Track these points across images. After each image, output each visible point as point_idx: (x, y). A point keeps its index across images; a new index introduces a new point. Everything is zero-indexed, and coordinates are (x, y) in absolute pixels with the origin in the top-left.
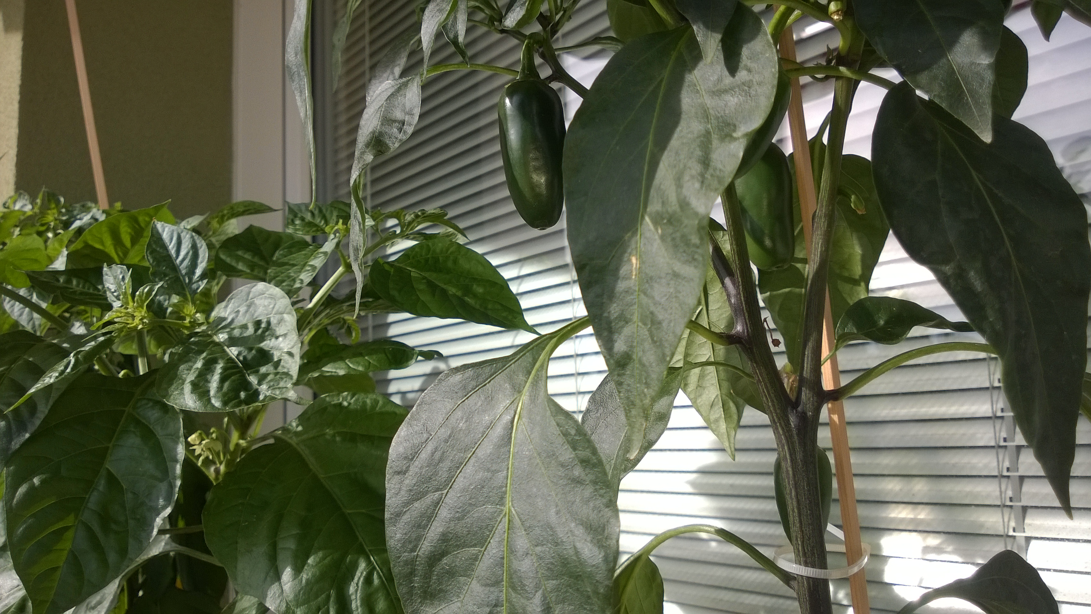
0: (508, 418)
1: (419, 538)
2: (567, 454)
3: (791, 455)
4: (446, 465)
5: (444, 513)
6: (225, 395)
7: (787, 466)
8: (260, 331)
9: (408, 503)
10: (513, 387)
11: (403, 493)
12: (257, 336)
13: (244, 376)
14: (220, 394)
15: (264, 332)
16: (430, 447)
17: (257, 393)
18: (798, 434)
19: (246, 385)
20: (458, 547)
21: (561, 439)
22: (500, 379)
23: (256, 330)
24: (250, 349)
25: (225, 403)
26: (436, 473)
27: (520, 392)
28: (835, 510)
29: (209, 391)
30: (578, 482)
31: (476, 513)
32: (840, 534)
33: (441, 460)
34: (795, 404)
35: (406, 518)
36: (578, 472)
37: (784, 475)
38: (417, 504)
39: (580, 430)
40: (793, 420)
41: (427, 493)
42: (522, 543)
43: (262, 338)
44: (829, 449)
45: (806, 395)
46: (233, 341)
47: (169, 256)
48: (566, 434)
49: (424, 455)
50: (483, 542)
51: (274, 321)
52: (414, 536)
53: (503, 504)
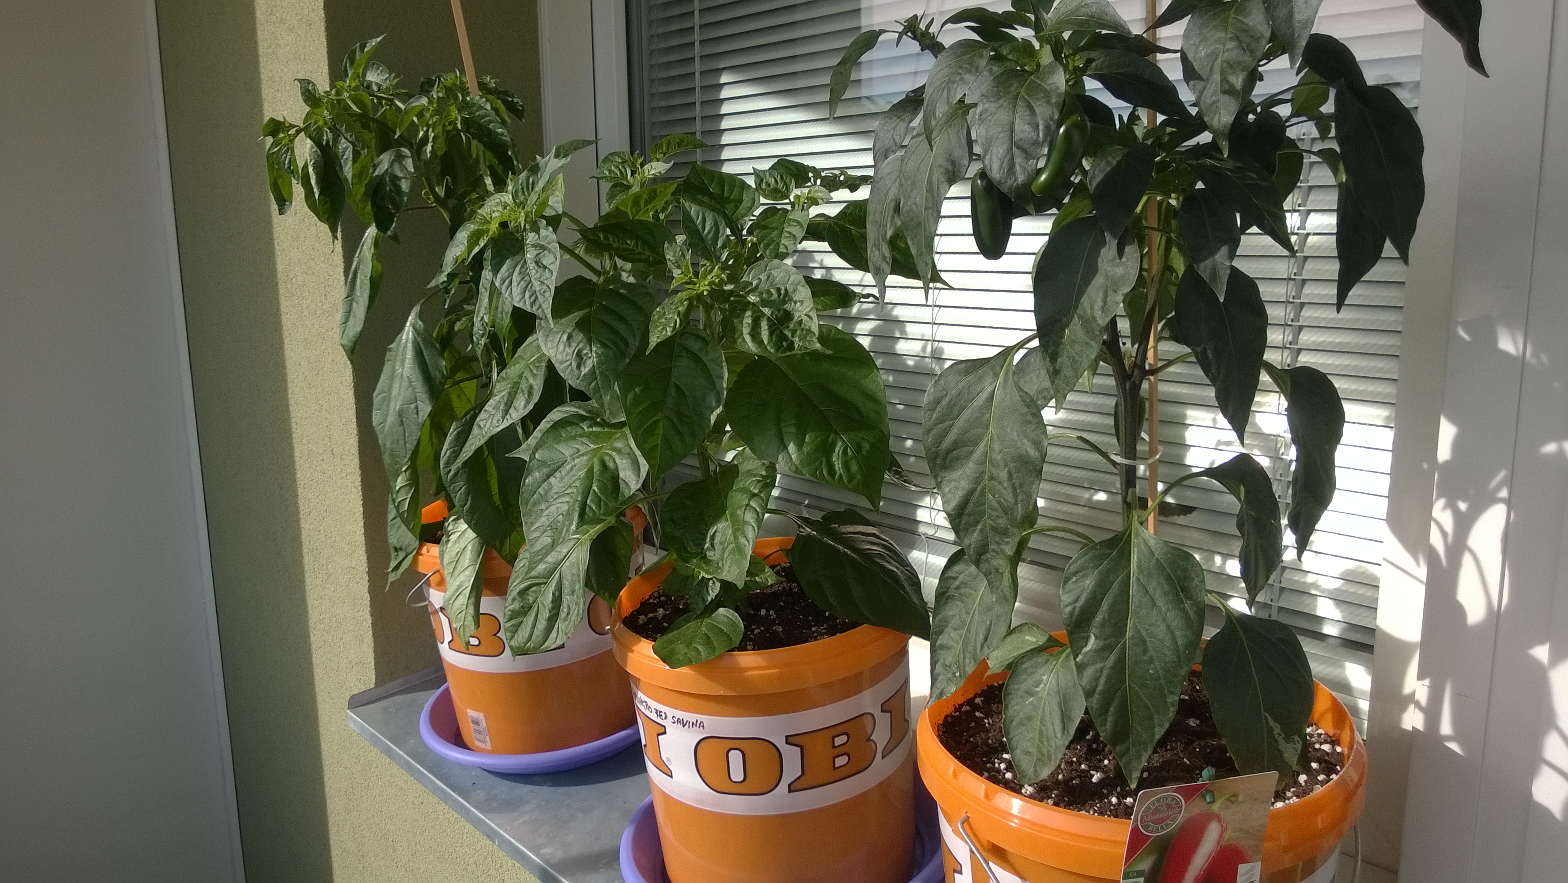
0: (990, 389)
1: (941, 442)
2: (1024, 410)
3: (1125, 403)
4: (957, 408)
5: (955, 432)
6: (775, 345)
7: (1122, 408)
8: (782, 296)
9: (935, 425)
10: (994, 374)
11: (932, 420)
12: (780, 300)
13: (781, 330)
14: (772, 344)
15: (784, 297)
16: (948, 398)
17: (792, 343)
18: (1130, 393)
19: (785, 338)
20: (963, 447)
21: (1022, 403)
22: (986, 368)
23: (779, 296)
24: (779, 310)
25: (777, 350)
26: (951, 411)
27: (998, 376)
28: (1145, 425)
29: (763, 341)
30: (1030, 422)
31: (973, 432)
32: (1147, 438)
33: (954, 406)
34: (1130, 377)
35: (934, 431)
36: (1029, 418)
37: (1120, 413)
38: (940, 426)
39: (1032, 400)
40: (1128, 385)
41: (946, 421)
42: (997, 447)
43: (785, 303)
44: (1147, 399)
45: (1136, 372)
46: (765, 303)
47: (698, 230)
48: (1024, 401)
49: (944, 403)
50: (976, 444)
51: (790, 290)
52: (939, 441)
53: (988, 429)
